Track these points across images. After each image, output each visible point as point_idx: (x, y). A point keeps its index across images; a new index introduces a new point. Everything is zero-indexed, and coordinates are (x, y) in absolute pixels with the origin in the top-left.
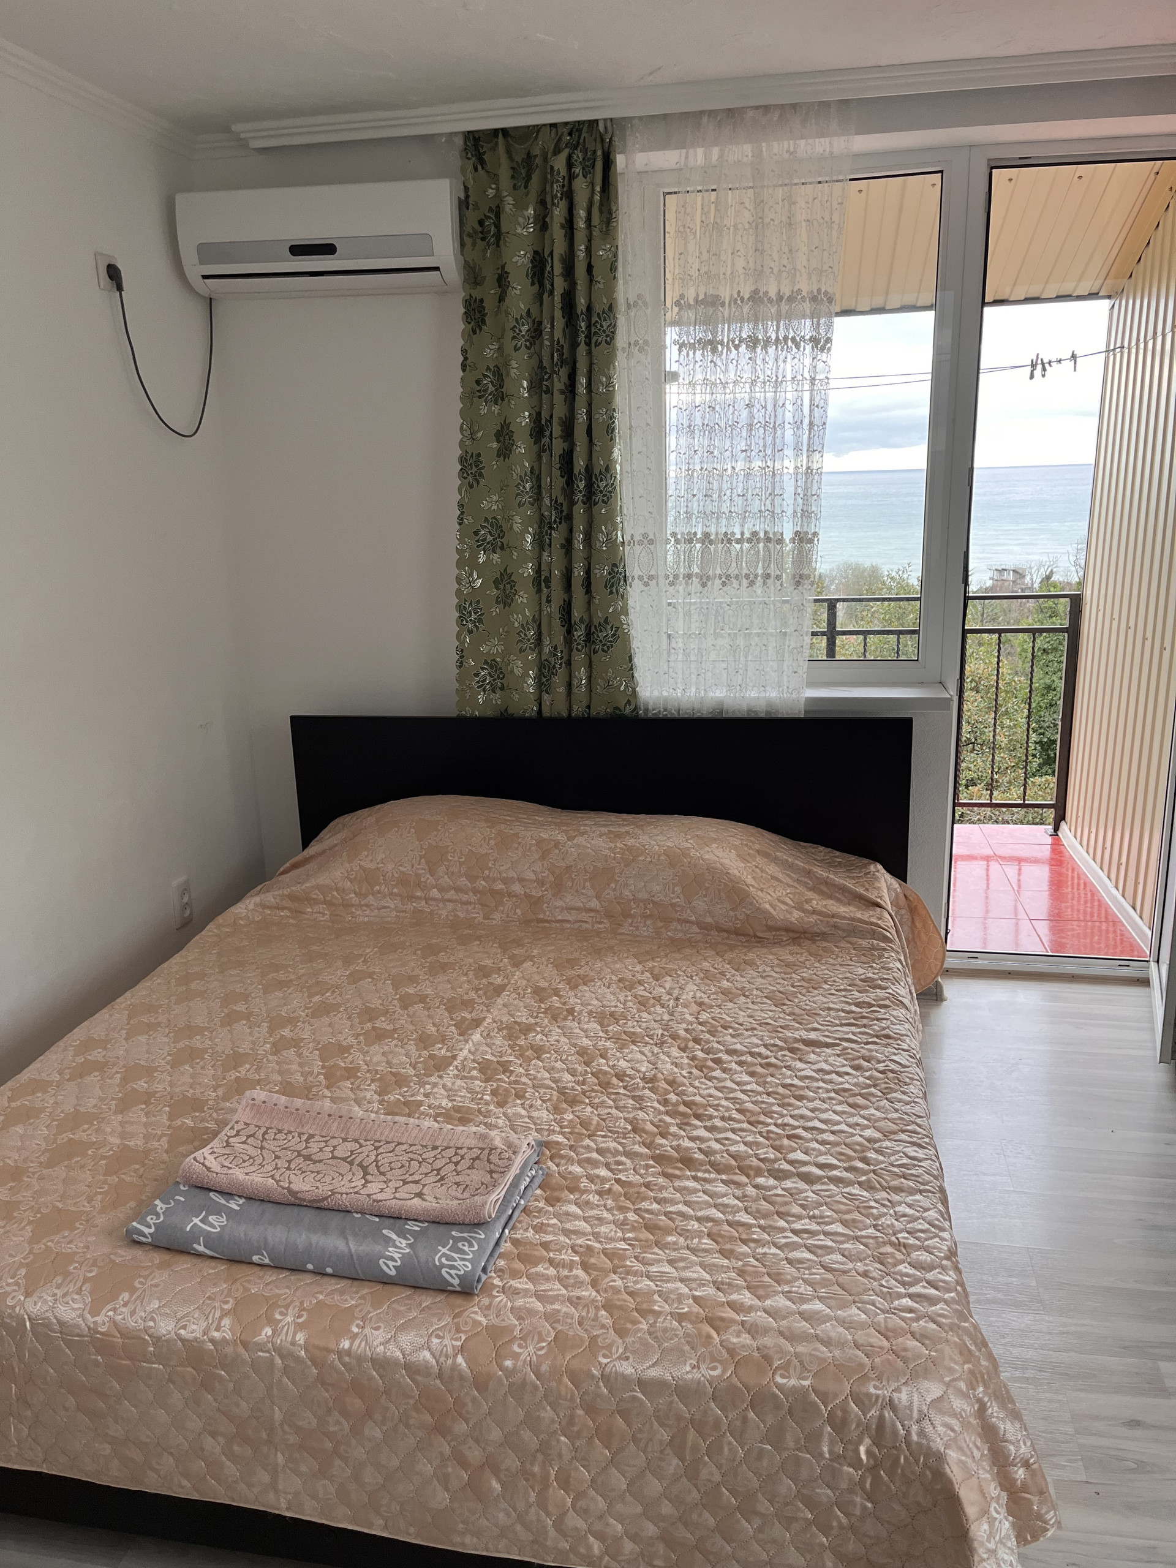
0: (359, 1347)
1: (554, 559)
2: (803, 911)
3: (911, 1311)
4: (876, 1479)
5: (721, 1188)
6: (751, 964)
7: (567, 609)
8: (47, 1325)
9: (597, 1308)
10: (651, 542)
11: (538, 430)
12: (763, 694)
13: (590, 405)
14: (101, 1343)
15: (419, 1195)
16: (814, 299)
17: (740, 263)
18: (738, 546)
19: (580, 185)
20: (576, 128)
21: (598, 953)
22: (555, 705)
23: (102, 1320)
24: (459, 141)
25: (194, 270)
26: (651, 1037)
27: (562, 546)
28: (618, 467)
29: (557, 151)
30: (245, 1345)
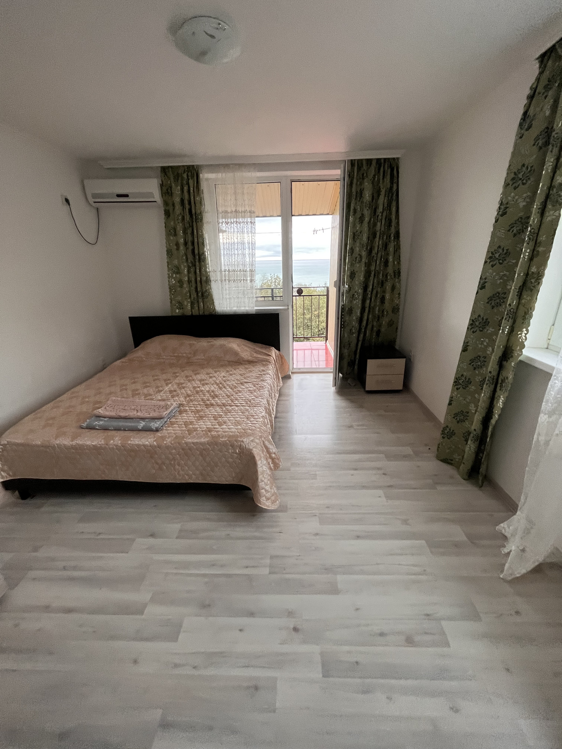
0: (132, 443)
1: (192, 276)
2: (252, 357)
3: (251, 426)
4: (240, 456)
5: (218, 409)
6: (238, 368)
7: (196, 288)
8: (61, 445)
9: (185, 431)
10: (215, 271)
11: (186, 244)
12: (245, 309)
13: (198, 237)
14: (73, 447)
15: (149, 414)
16: (250, 212)
17: (232, 202)
18: (236, 273)
19: (191, 182)
20: (189, 167)
21: (203, 368)
22: (195, 312)
23: (74, 443)
24: (160, 169)
25: (91, 200)
26: (211, 383)
27: (194, 273)
28: (206, 253)
29: (184, 172)
30: (107, 445)
